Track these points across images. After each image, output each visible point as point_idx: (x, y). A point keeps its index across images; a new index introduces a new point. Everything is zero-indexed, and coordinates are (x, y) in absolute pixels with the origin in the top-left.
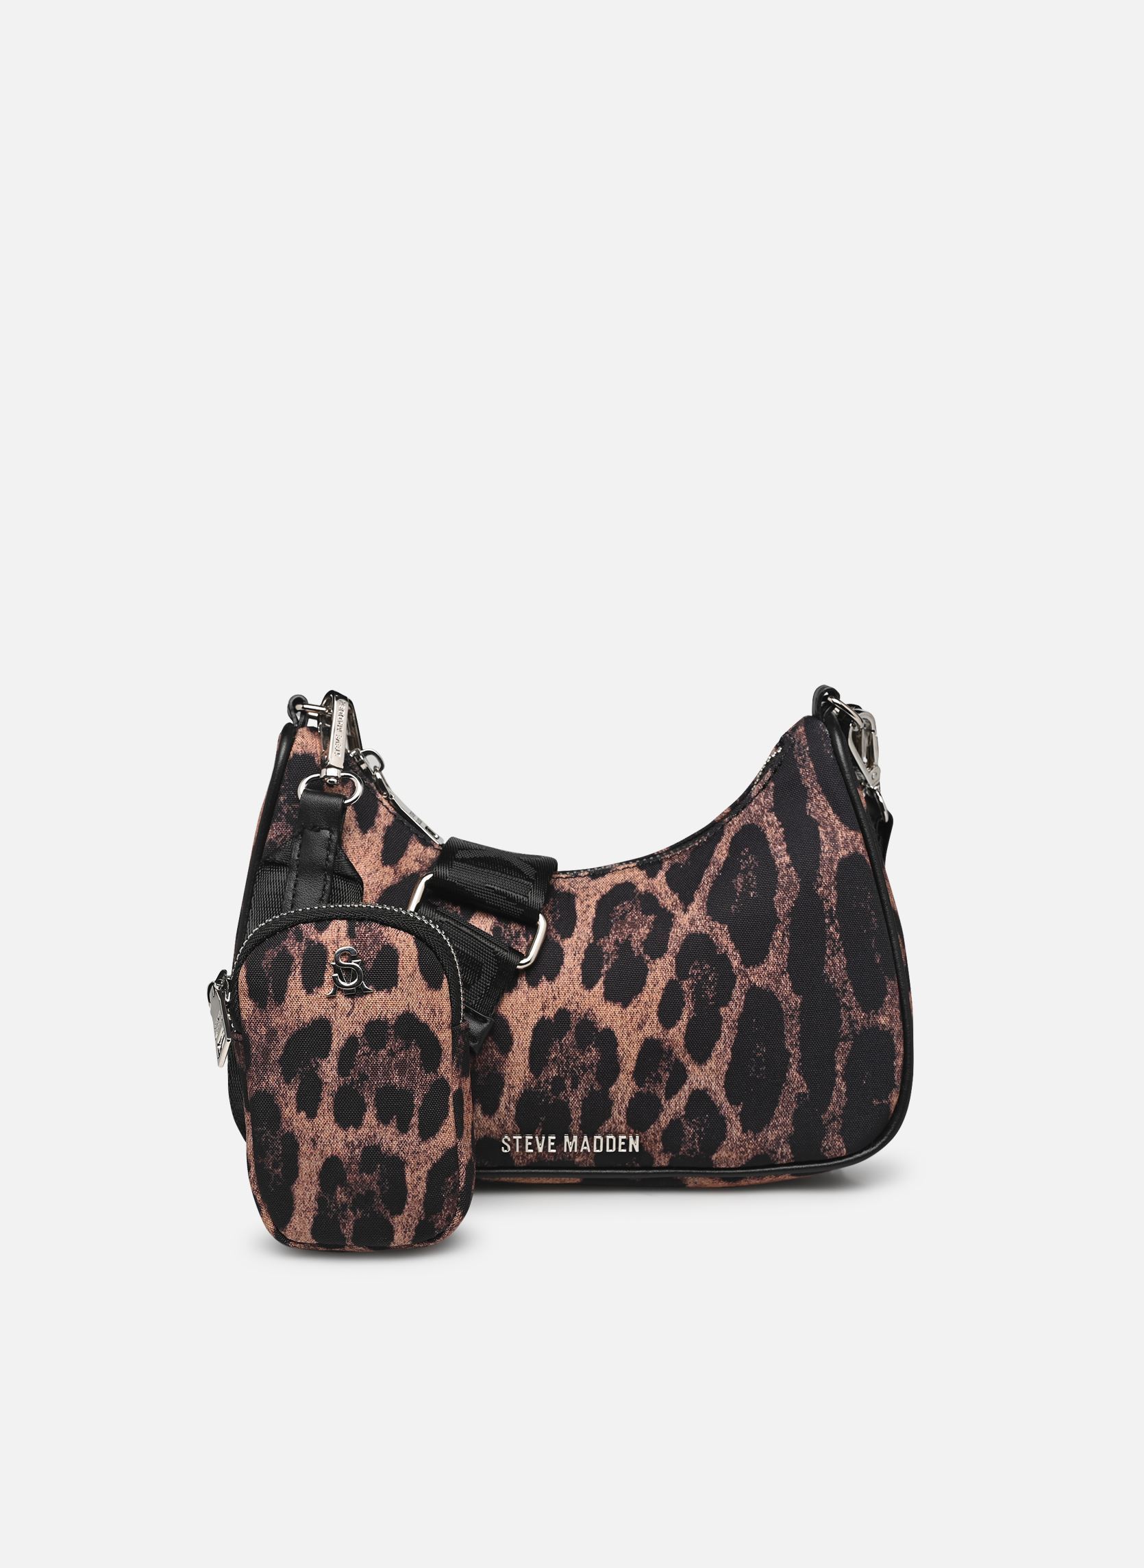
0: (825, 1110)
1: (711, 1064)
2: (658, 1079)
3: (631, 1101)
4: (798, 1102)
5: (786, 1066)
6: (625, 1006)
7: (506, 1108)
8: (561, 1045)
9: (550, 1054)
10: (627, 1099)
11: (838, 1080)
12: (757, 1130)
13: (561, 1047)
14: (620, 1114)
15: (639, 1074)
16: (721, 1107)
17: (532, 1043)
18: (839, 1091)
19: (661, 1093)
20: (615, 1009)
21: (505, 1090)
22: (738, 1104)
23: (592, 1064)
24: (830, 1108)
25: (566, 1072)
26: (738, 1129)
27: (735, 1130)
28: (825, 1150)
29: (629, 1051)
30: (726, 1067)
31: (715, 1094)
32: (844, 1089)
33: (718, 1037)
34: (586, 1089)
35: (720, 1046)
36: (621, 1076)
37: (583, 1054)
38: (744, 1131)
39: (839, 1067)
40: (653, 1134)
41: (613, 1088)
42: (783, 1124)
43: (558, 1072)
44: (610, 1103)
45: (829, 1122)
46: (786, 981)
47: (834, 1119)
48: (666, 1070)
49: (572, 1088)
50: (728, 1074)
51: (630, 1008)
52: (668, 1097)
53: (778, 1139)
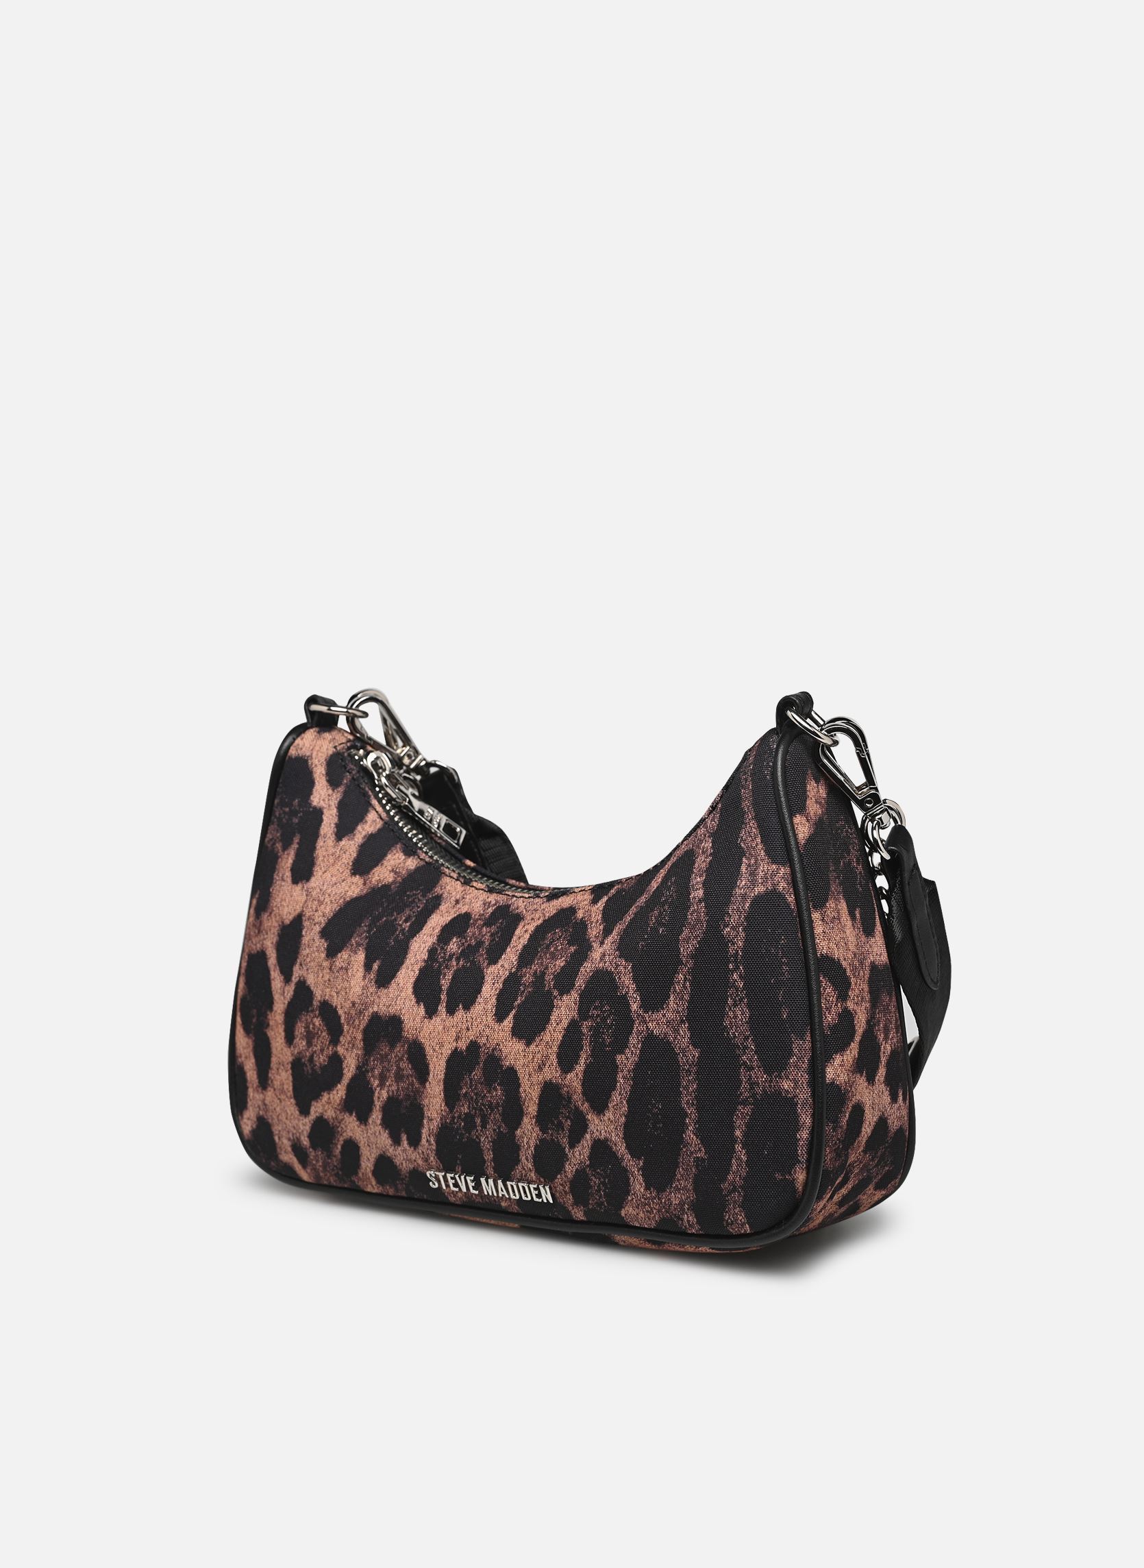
0: (725, 1179)
1: (609, 1114)
2: (560, 1126)
3: (536, 1147)
4: (697, 1167)
5: (684, 1127)
6: (528, 1044)
7: (427, 1141)
8: (471, 1080)
9: (461, 1089)
10: (532, 1145)
11: (738, 1147)
12: (661, 1189)
13: (471, 1083)
14: (527, 1160)
15: (543, 1119)
16: (622, 1159)
17: (446, 1074)
18: (740, 1159)
19: (565, 1141)
20: (519, 1046)
21: (425, 1121)
22: (639, 1159)
23: (498, 1103)
24: (730, 1177)
25: (476, 1109)
26: (641, 1184)
27: (638, 1185)
28: (728, 1224)
29: (531, 1093)
30: (623, 1119)
31: (615, 1145)
32: (744, 1158)
33: (614, 1088)
34: (494, 1130)
35: (616, 1097)
36: (526, 1120)
37: (489, 1092)
38: (647, 1188)
39: (738, 1133)
40: (562, 1185)
41: (518, 1132)
42: (685, 1188)
43: (469, 1108)
44: (517, 1148)
45: (730, 1192)
46: (684, 1030)
47: (734, 1190)
48: (568, 1117)
49: (482, 1126)
50: (626, 1125)
51: (533, 1047)
52: (572, 1146)
53: (682, 1204)
